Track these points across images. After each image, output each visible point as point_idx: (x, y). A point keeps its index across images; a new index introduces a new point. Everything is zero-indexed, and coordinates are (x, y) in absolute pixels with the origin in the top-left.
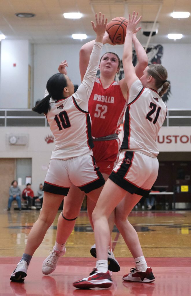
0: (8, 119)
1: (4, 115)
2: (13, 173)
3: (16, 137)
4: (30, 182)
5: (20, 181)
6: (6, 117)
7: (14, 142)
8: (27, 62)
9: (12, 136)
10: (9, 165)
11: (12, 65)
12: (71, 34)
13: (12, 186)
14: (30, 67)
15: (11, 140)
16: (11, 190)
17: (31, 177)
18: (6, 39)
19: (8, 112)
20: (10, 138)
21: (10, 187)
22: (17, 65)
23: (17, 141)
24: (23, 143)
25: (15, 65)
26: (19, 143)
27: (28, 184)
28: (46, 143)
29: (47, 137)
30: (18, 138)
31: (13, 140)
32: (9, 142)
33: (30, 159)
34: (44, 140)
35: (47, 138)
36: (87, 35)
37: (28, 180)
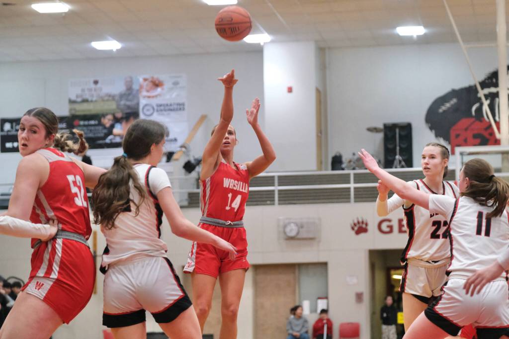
0: (280, 191)
1: (273, 185)
2: (294, 292)
3: (296, 224)
4: (325, 307)
5: (306, 306)
6: (276, 188)
7: (293, 234)
8: (313, 83)
9: (289, 223)
10: (284, 278)
11: (286, 90)
12: (395, 28)
13: (292, 316)
14: (318, 91)
15: (288, 230)
16: (290, 323)
17: (326, 298)
18: (272, 42)
19: (280, 177)
20: (285, 227)
21: (287, 319)
22: (294, 90)
23: (298, 233)
24: (311, 236)
25: (290, 90)
26: (303, 235)
27: (324, 311)
28: (353, 233)
29: (356, 221)
30: (301, 226)
31: (292, 230)
32: (285, 233)
33: (324, 265)
34: (350, 228)
35: (355, 225)
36: (425, 27)
37: (322, 305)
